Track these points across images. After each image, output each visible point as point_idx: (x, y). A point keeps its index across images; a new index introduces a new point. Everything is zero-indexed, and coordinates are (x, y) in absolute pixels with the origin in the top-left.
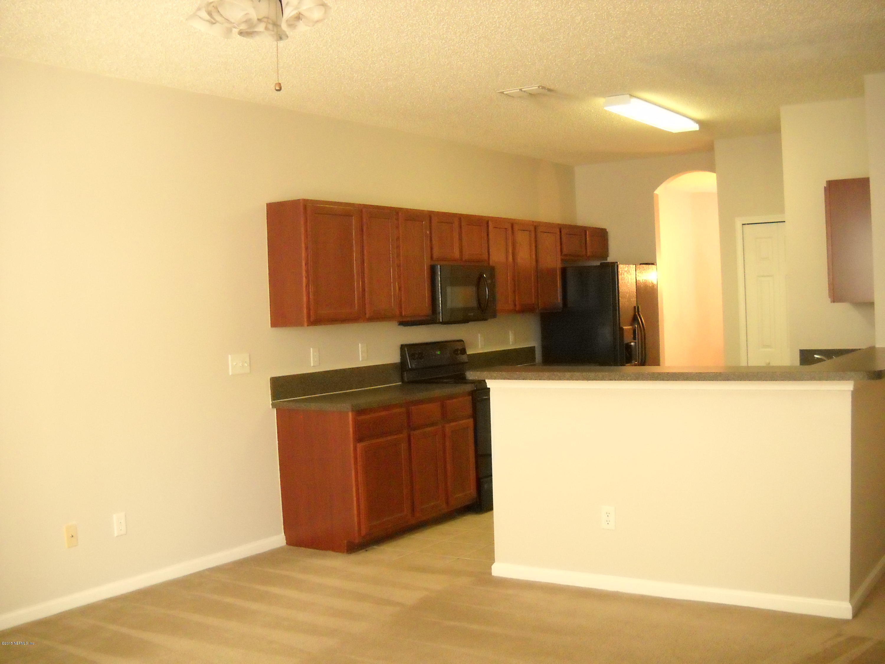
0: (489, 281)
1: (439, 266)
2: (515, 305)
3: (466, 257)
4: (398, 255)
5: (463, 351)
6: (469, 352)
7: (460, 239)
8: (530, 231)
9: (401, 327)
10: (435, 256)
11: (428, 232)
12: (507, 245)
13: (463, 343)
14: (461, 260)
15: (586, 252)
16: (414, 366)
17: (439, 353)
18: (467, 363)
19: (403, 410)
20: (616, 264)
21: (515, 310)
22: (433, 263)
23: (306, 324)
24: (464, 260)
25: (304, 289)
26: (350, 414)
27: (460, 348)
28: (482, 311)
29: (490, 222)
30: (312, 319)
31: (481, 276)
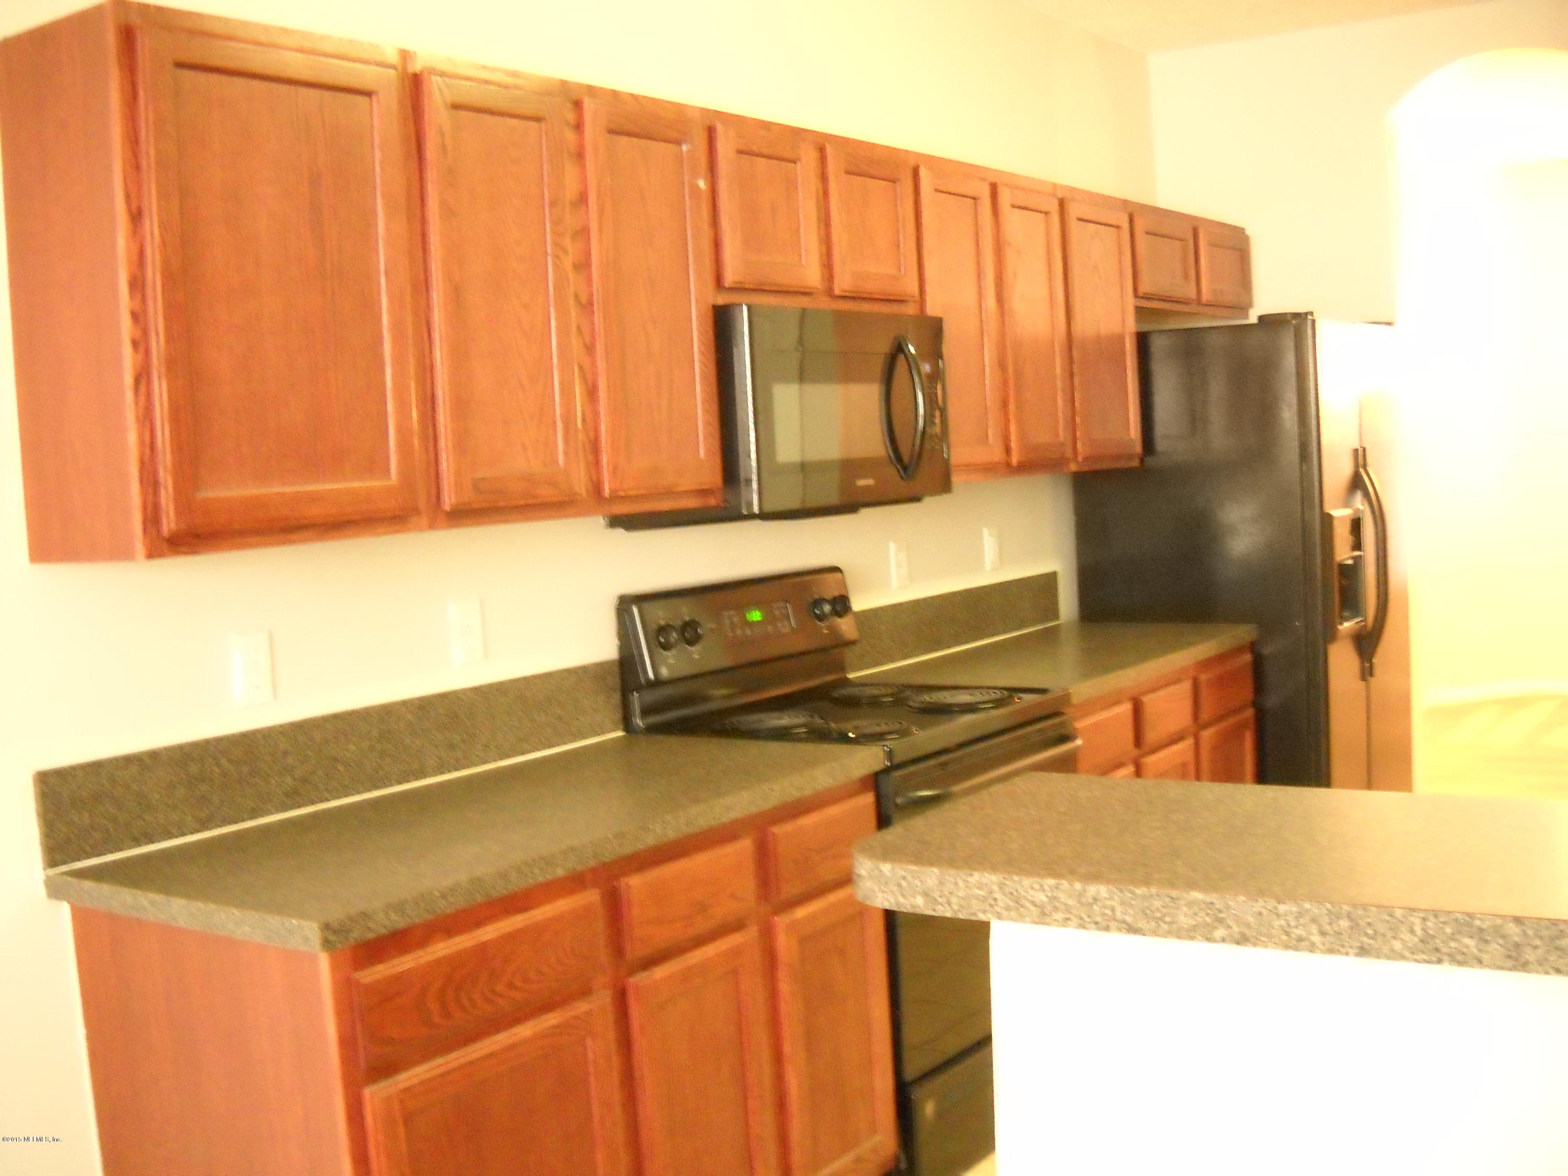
0: (926, 368)
1: (745, 309)
2: (1008, 451)
3: (842, 284)
4: (583, 266)
5: (841, 604)
6: (858, 604)
7: (825, 222)
8: (1046, 213)
9: (620, 533)
10: (730, 278)
11: (702, 184)
12: (978, 252)
13: (838, 575)
14: (829, 292)
15: (1199, 291)
16: (664, 672)
17: (756, 616)
18: (853, 643)
19: (592, 896)
20: (1310, 317)
21: (1008, 465)
22: (722, 300)
23: (140, 548)
24: (837, 292)
25: (129, 395)
26: (324, 963)
27: (831, 593)
28: (905, 468)
29: (923, 172)
30: (169, 523)
31: (899, 349)
